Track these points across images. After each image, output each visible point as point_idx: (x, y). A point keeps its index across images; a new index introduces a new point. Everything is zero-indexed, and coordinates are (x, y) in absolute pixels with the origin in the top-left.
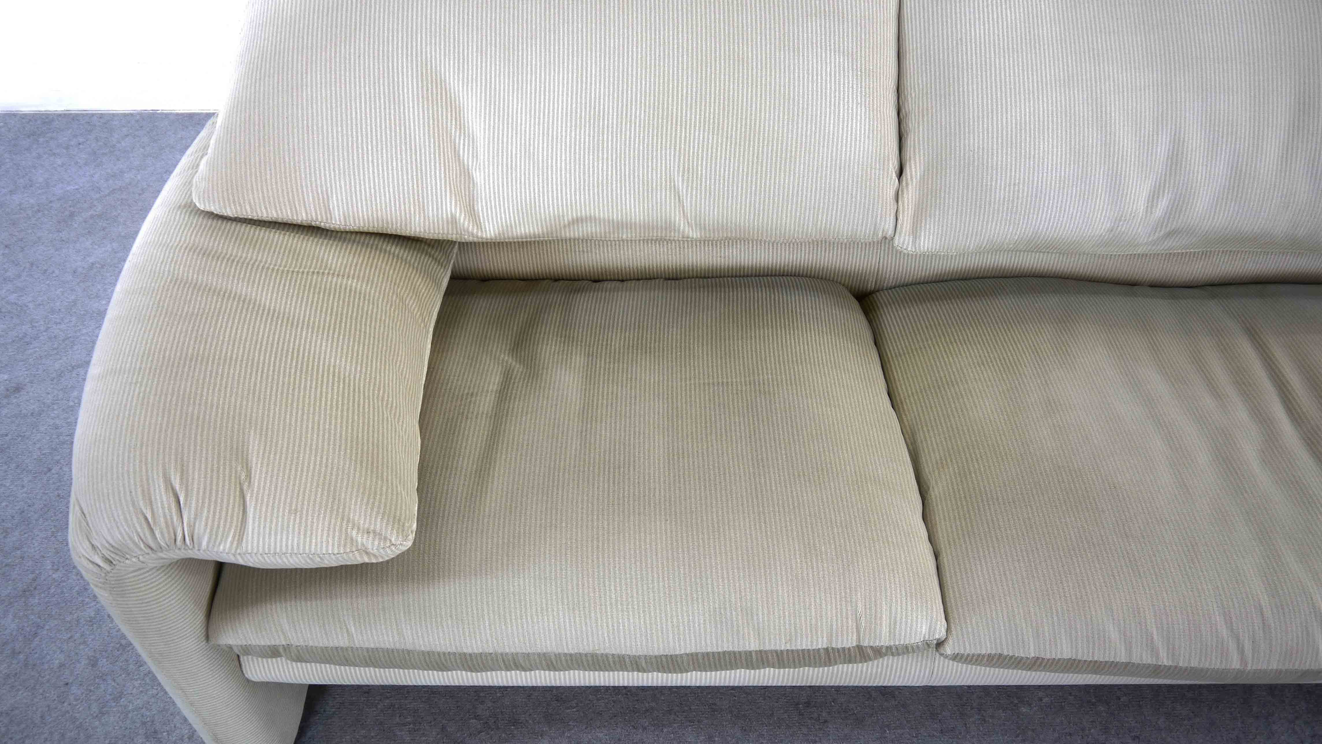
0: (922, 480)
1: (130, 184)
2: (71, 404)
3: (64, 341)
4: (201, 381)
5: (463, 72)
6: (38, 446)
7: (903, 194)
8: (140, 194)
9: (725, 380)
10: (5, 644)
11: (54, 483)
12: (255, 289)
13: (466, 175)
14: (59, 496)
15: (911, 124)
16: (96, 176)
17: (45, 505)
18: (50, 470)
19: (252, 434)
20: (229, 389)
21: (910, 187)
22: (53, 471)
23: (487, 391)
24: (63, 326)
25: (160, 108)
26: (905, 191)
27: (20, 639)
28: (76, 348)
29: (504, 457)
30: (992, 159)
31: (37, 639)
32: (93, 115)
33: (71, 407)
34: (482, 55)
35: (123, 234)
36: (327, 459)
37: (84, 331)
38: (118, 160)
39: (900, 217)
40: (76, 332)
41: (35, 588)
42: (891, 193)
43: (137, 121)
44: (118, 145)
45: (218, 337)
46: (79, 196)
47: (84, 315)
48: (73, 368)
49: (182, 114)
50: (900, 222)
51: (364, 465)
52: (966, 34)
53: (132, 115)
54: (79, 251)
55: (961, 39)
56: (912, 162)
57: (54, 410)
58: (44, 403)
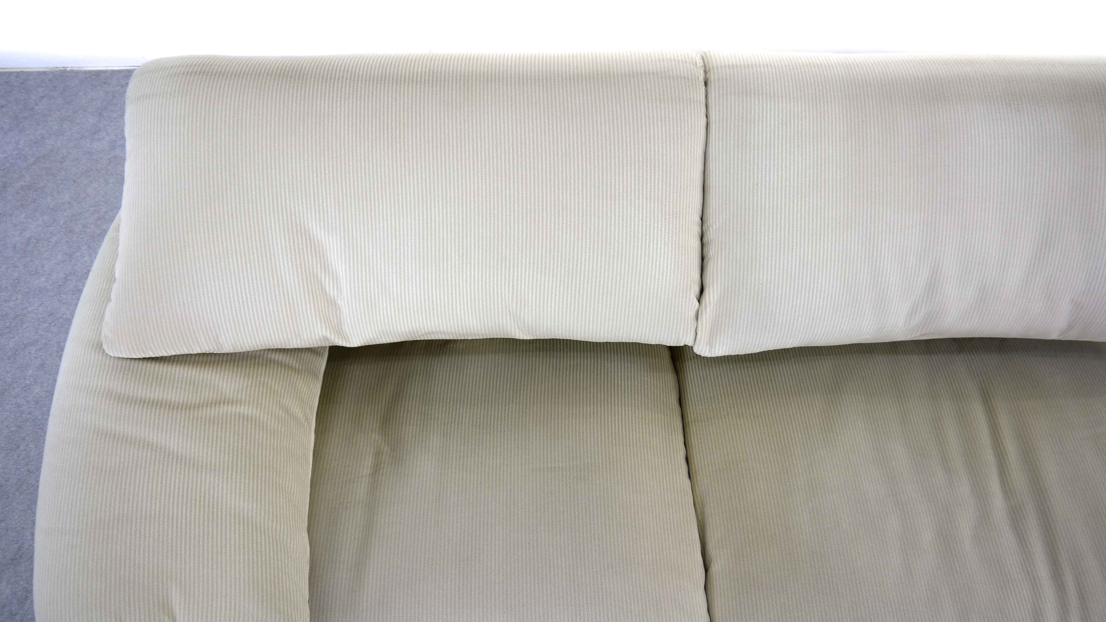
0: (707, 555)
1: (52, 151)
2: (28, 382)
3: (14, 319)
4: (128, 543)
5: (324, 221)
6: (5, 424)
7: (702, 314)
8: (61, 163)
9: (553, 465)
10: (4, 606)
11: (24, 459)
12: (164, 436)
13: (333, 304)
14: (29, 471)
15: (711, 252)
16: (21, 143)
17: (19, 480)
18: (18, 447)
19: (174, 589)
20: (151, 548)
21: (708, 310)
22: (21, 448)
23: (362, 476)
24: (11, 304)
25: (70, 66)
26: (704, 312)
27: (15, 601)
28: (25, 326)
29: (376, 551)
30: (778, 291)
31: (28, 602)
32: (10, 74)
33: (29, 385)
34: (339, 206)
35: (51, 206)
36: (235, 603)
37: (30, 309)
38: (38, 125)
39: (699, 334)
40: (22, 310)
41: (21, 557)
42: (693, 313)
43: (50, 80)
44: (37, 108)
45: (138, 495)
46: (8, 165)
47: (28, 292)
48: (25, 346)
49: (90, 72)
50: (699, 336)
51: (265, 603)
52: (762, 179)
53: (44, 73)
54: (15, 226)
55: (757, 184)
56: (711, 289)
57: (14, 388)
58: (5, 382)
